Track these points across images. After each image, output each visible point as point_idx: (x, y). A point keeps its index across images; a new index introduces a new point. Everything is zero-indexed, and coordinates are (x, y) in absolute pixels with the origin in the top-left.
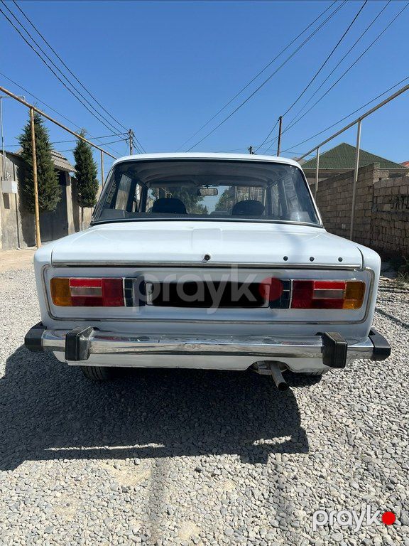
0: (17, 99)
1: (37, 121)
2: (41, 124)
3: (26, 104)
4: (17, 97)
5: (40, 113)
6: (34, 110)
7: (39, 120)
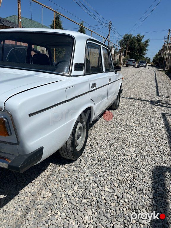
0: (47, 8)
1: (57, 18)
2: (59, 19)
3: (51, 10)
4: (47, 7)
5: (59, 14)
6: (56, 12)
7: (59, 17)
